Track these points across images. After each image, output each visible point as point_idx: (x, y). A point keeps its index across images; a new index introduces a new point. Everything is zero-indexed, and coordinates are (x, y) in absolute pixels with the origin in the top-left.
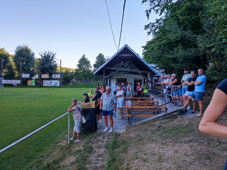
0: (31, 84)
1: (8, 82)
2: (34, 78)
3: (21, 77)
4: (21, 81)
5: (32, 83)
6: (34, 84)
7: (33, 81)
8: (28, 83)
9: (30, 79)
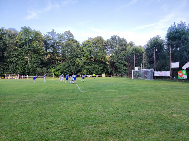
0: (181, 76)
1: (159, 73)
2: (184, 67)
3: (171, 68)
4: (171, 72)
5: (183, 75)
6: (185, 77)
7: (184, 72)
8: (179, 75)
9: (180, 69)
